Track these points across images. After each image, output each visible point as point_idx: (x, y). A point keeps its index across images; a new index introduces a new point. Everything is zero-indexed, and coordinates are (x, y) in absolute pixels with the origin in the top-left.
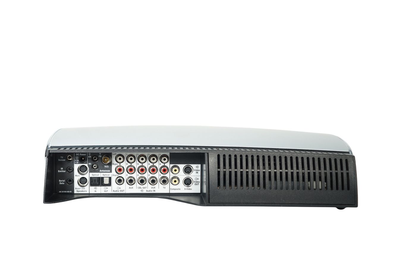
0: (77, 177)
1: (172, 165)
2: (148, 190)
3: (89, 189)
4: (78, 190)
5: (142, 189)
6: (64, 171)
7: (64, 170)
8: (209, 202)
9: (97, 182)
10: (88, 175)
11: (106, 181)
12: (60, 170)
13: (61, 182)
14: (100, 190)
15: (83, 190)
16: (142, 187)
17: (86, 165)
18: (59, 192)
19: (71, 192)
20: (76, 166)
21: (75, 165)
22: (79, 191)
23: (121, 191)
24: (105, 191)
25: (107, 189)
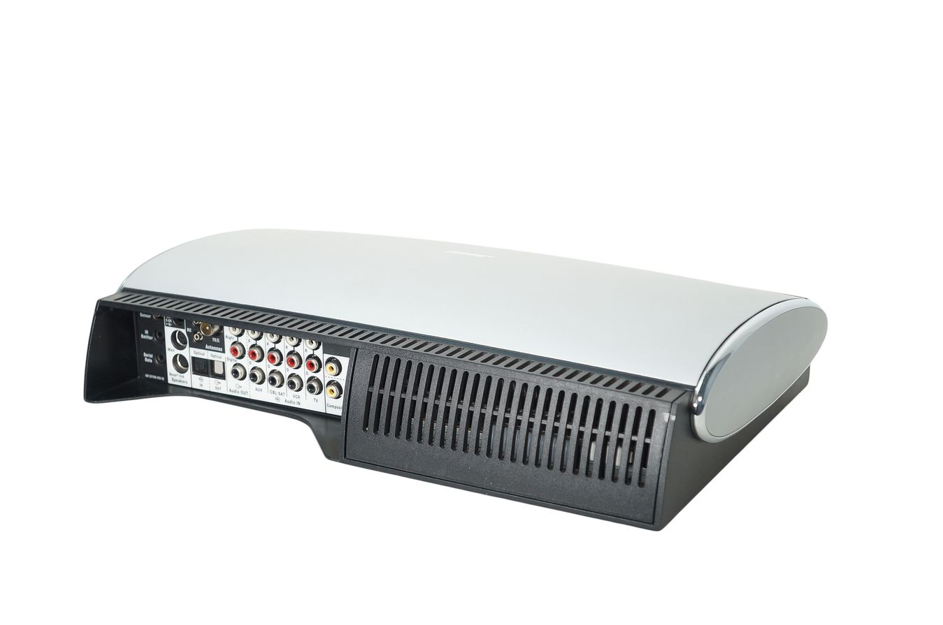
0: (171, 352)
1: (327, 356)
2: (288, 399)
3: (191, 379)
4: (175, 378)
5: (278, 396)
6: (151, 338)
7: (150, 335)
8: (345, 457)
9: (204, 368)
10: (189, 353)
11: (218, 370)
12: (144, 334)
13: (148, 358)
14: (208, 384)
15: (182, 379)
16: (277, 392)
17: (184, 331)
18: (147, 376)
19: (163, 379)
20: (169, 331)
21: (166, 328)
22: (175, 381)
23: (242, 392)
24: (217, 388)
25: (219, 386)
